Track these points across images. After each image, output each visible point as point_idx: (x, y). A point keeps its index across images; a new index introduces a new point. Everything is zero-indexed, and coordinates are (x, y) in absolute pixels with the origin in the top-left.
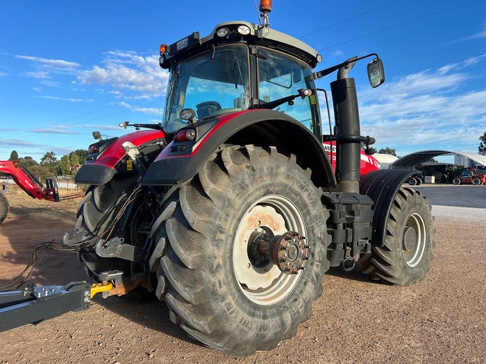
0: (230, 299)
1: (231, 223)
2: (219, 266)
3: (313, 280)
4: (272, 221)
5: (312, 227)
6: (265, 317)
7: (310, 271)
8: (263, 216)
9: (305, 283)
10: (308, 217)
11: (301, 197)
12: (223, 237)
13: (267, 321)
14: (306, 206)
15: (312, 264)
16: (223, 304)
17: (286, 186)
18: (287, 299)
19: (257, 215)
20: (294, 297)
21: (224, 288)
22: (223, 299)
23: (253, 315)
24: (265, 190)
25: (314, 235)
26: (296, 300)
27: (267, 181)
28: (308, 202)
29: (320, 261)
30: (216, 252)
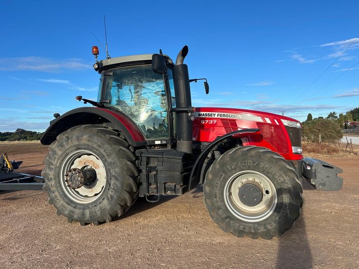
0: (57, 193)
1: (57, 162)
2: (51, 178)
3: (108, 199)
4: (94, 163)
5: (109, 169)
6: (75, 208)
7: (107, 193)
8: (88, 161)
9: (103, 199)
10: (106, 163)
11: (99, 151)
12: (53, 167)
13: (75, 210)
14: (104, 156)
15: (109, 189)
16: (53, 195)
17: (89, 145)
18: (91, 204)
19: (84, 159)
20: (95, 204)
21: (54, 189)
22: (53, 193)
23: (69, 205)
24: (76, 147)
25: (111, 173)
26: (96, 206)
27: (76, 143)
28: (105, 154)
29: (113, 189)
30: (50, 173)
